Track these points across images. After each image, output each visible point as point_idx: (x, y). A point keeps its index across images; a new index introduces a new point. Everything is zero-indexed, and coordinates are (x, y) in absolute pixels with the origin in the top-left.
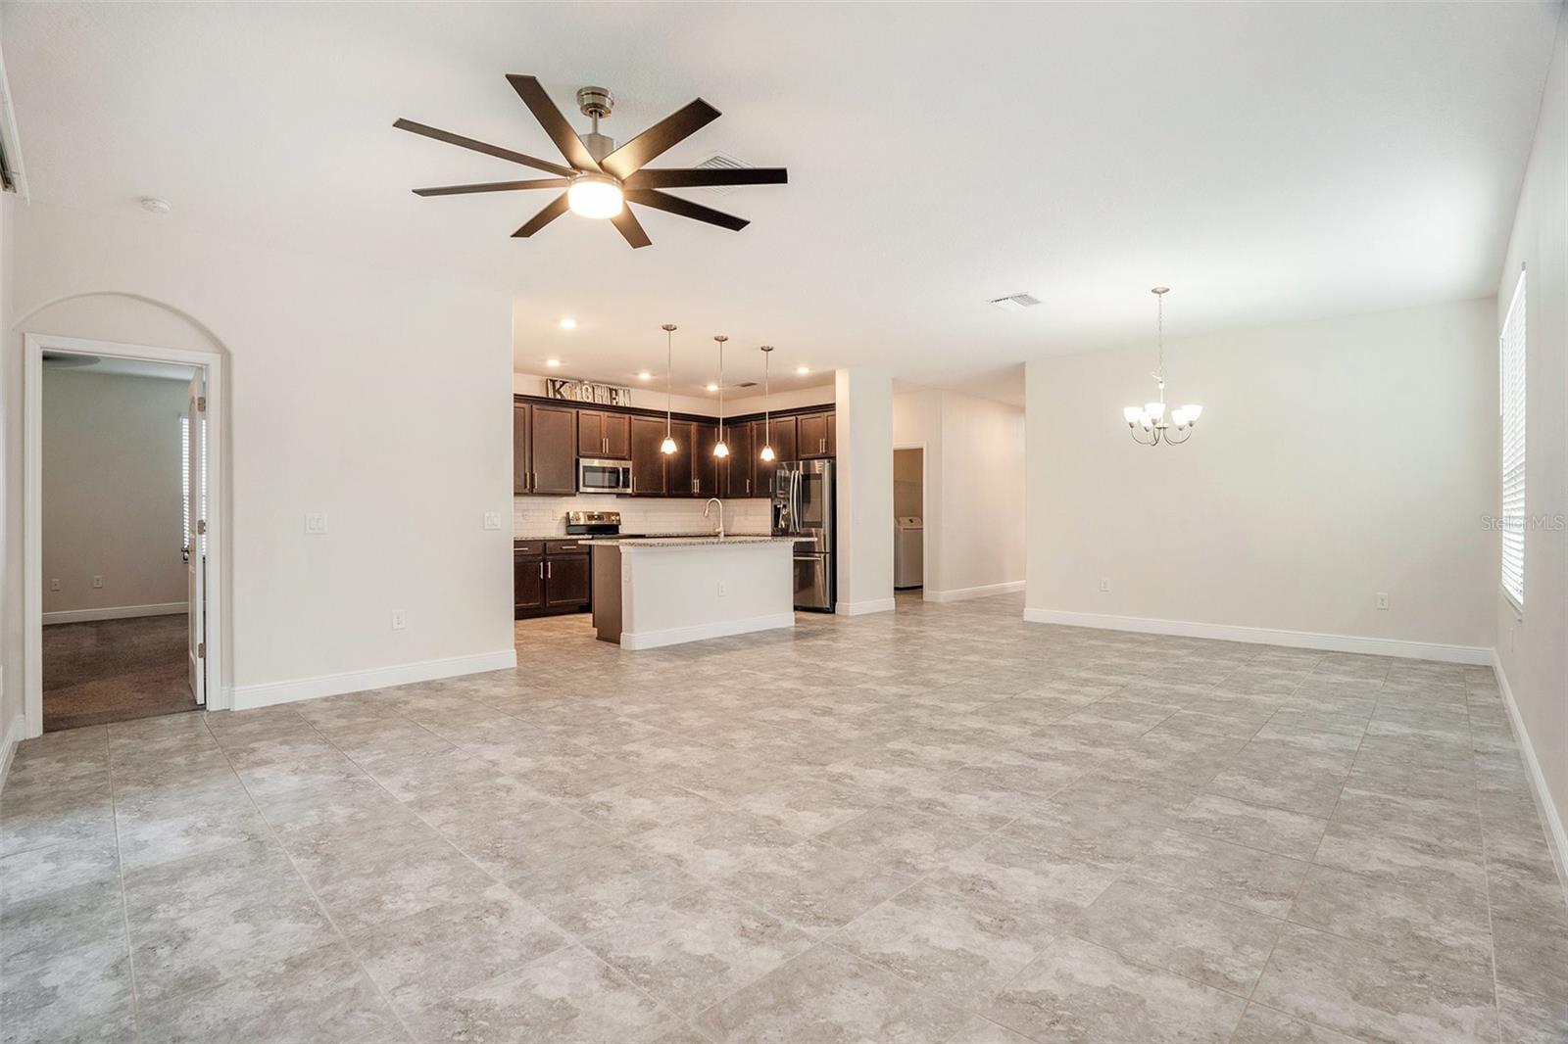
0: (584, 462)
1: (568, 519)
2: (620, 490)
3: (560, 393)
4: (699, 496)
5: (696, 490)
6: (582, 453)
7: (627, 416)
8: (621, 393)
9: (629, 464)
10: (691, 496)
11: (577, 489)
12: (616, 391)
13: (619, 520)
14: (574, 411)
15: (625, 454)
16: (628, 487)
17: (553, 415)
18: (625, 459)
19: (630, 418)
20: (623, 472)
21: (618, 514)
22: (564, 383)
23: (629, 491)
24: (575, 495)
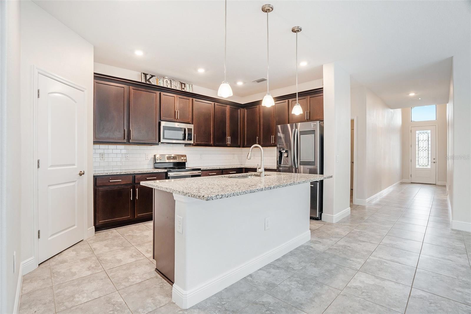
0: (163, 124)
1: (155, 159)
2: (186, 142)
3: (150, 82)
4: (230, 146)
5: (229, 143)
6: (162, 118)
7: (191, 99)
8: (187, 85)
9: (191, 126)
10: (226, 146)
11: (159, 141)
12: (184, 84)
13: (186, 160)
14: (158, 93)
15: (190, 120)
16: (191, 140)
17: (144, 94)
18: (190, 124)
19: (193, 99)
20: (188, 131)
21: (185, 156)
22: (152, 76)
23: (192, 142)
24: (158, 144)
